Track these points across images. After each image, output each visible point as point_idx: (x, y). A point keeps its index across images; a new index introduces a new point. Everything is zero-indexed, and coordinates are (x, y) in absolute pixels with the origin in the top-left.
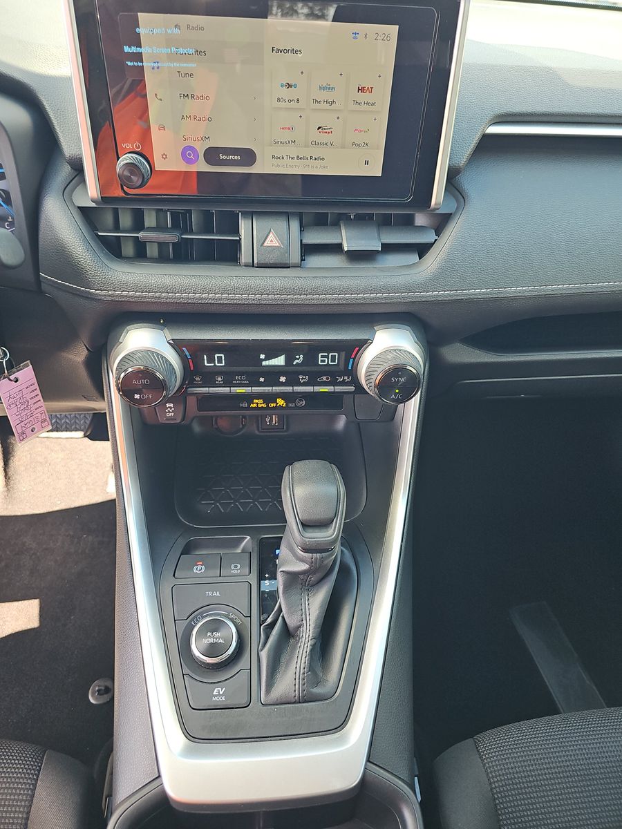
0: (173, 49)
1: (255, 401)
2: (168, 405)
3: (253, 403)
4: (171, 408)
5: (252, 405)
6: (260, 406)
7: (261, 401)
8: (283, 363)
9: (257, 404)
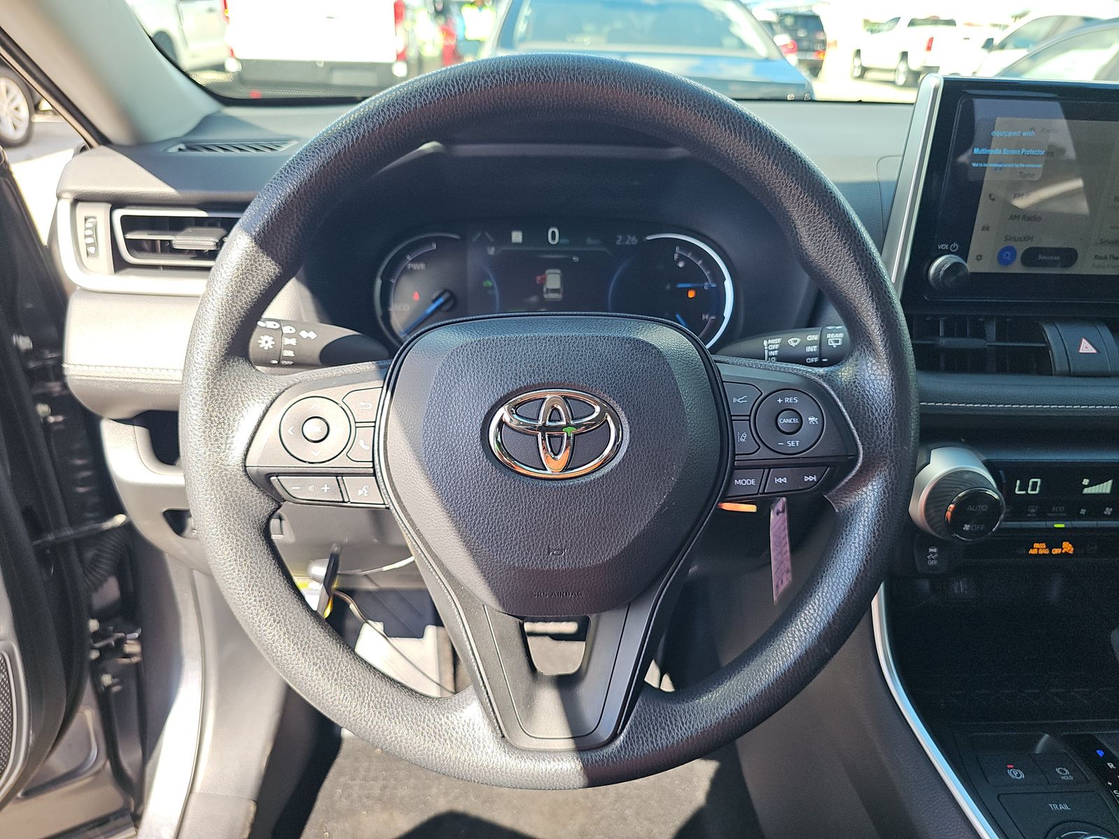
0: (1023, 150)
1: (1036, 545)
2: (931, 550)
3: (1033, 548)
4: (934, 553)
5: (1031, 552)
6: (1041, 552)
7: (1044, 545)
8: (1108, 491)
9: (1038, 549)
